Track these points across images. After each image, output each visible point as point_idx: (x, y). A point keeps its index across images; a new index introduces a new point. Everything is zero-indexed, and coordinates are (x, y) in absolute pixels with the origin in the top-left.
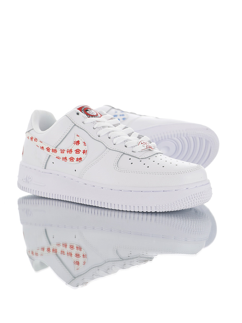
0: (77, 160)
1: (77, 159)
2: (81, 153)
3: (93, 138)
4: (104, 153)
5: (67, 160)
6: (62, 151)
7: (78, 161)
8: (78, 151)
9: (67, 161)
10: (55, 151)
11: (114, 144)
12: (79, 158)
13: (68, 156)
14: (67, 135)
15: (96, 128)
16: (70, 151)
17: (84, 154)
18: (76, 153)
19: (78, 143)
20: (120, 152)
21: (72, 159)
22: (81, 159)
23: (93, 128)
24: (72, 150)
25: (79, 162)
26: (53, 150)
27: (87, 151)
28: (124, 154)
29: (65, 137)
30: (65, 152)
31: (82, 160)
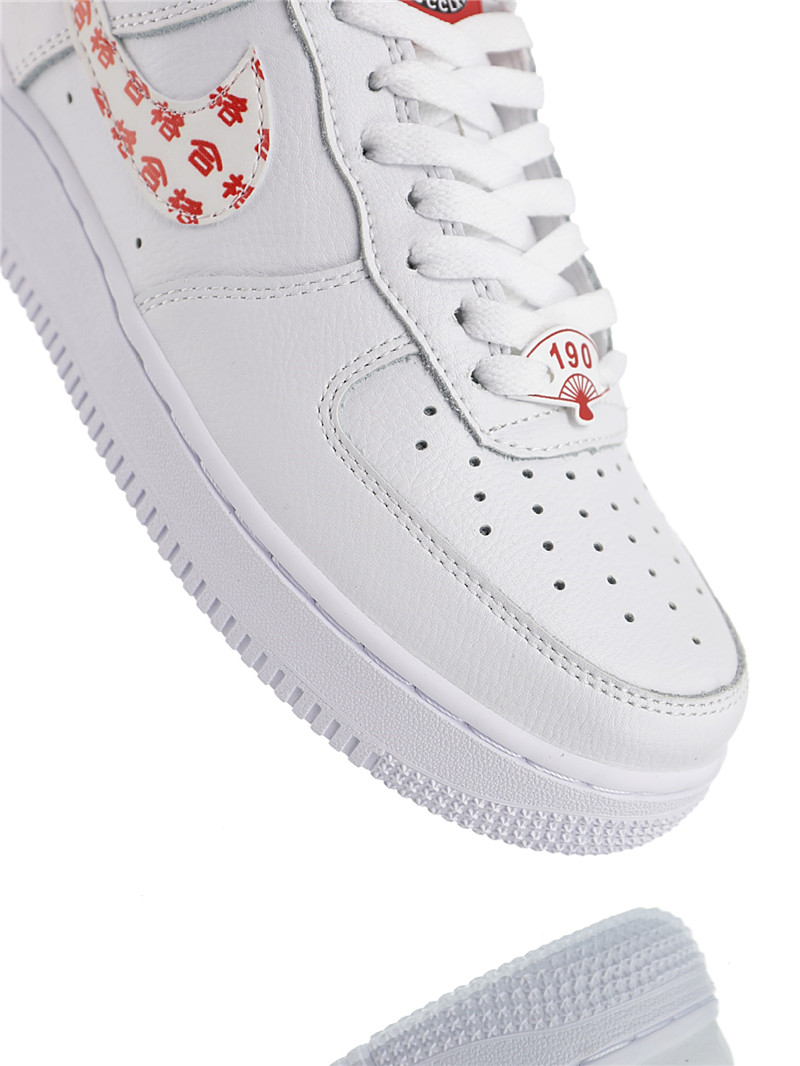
0: (179, 199)
1: (180, 194)
2: (217, 179)
3: (325, 141)
4: (330, 273)
5: (132, 153)
6: (137, 89)
7: (176, 212)
8: (205, 156)
9: (128, 160)
10: (106, 48)
11: (415, 260)
12: (188, 201)
13: (151, 140)
14: (203, 18)
15: (387, 87)
16: (172, 124)
17: (225, 195)
18: (191, 159)
19: (234, 108)
20: (407, 330)
21: (155, 172)
22: (195, 208)
23: (371, 77)
24: (182, 124)
25: (179, 217)
26: (98, 32)
27: (251, 189)
28: (422, 357)
29: (191, 23)
30: (147, 106)
31: (196, 222)
